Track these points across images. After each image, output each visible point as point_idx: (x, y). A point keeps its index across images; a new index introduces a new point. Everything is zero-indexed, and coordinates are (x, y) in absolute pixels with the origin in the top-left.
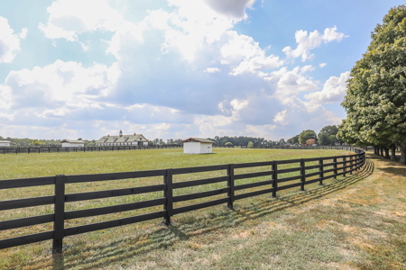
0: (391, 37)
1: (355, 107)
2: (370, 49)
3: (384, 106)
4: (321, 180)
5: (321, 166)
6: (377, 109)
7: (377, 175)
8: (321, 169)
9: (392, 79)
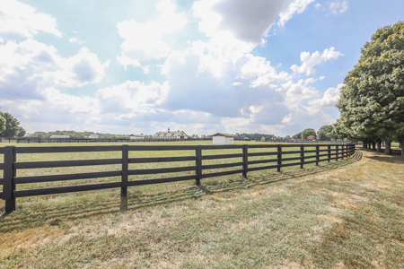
0: (378, 51)
1: (347, 108)
2: (360, 62)
3: (371, 106)
4: (317, 162)
5: (318, 151)
6: (365, 109)
7: (364, 161)
8: (318, 153)
9: (379, 84)
